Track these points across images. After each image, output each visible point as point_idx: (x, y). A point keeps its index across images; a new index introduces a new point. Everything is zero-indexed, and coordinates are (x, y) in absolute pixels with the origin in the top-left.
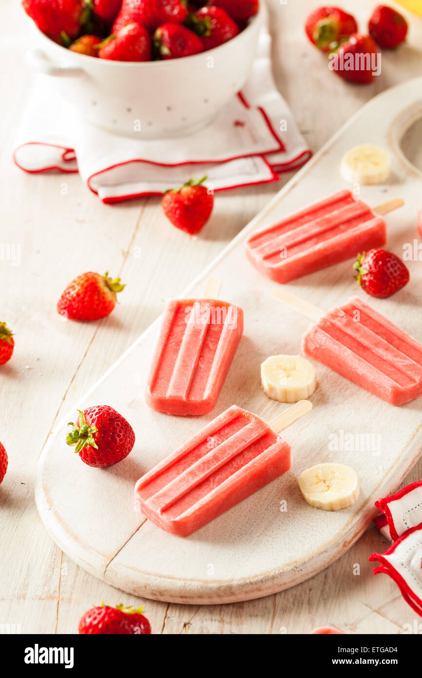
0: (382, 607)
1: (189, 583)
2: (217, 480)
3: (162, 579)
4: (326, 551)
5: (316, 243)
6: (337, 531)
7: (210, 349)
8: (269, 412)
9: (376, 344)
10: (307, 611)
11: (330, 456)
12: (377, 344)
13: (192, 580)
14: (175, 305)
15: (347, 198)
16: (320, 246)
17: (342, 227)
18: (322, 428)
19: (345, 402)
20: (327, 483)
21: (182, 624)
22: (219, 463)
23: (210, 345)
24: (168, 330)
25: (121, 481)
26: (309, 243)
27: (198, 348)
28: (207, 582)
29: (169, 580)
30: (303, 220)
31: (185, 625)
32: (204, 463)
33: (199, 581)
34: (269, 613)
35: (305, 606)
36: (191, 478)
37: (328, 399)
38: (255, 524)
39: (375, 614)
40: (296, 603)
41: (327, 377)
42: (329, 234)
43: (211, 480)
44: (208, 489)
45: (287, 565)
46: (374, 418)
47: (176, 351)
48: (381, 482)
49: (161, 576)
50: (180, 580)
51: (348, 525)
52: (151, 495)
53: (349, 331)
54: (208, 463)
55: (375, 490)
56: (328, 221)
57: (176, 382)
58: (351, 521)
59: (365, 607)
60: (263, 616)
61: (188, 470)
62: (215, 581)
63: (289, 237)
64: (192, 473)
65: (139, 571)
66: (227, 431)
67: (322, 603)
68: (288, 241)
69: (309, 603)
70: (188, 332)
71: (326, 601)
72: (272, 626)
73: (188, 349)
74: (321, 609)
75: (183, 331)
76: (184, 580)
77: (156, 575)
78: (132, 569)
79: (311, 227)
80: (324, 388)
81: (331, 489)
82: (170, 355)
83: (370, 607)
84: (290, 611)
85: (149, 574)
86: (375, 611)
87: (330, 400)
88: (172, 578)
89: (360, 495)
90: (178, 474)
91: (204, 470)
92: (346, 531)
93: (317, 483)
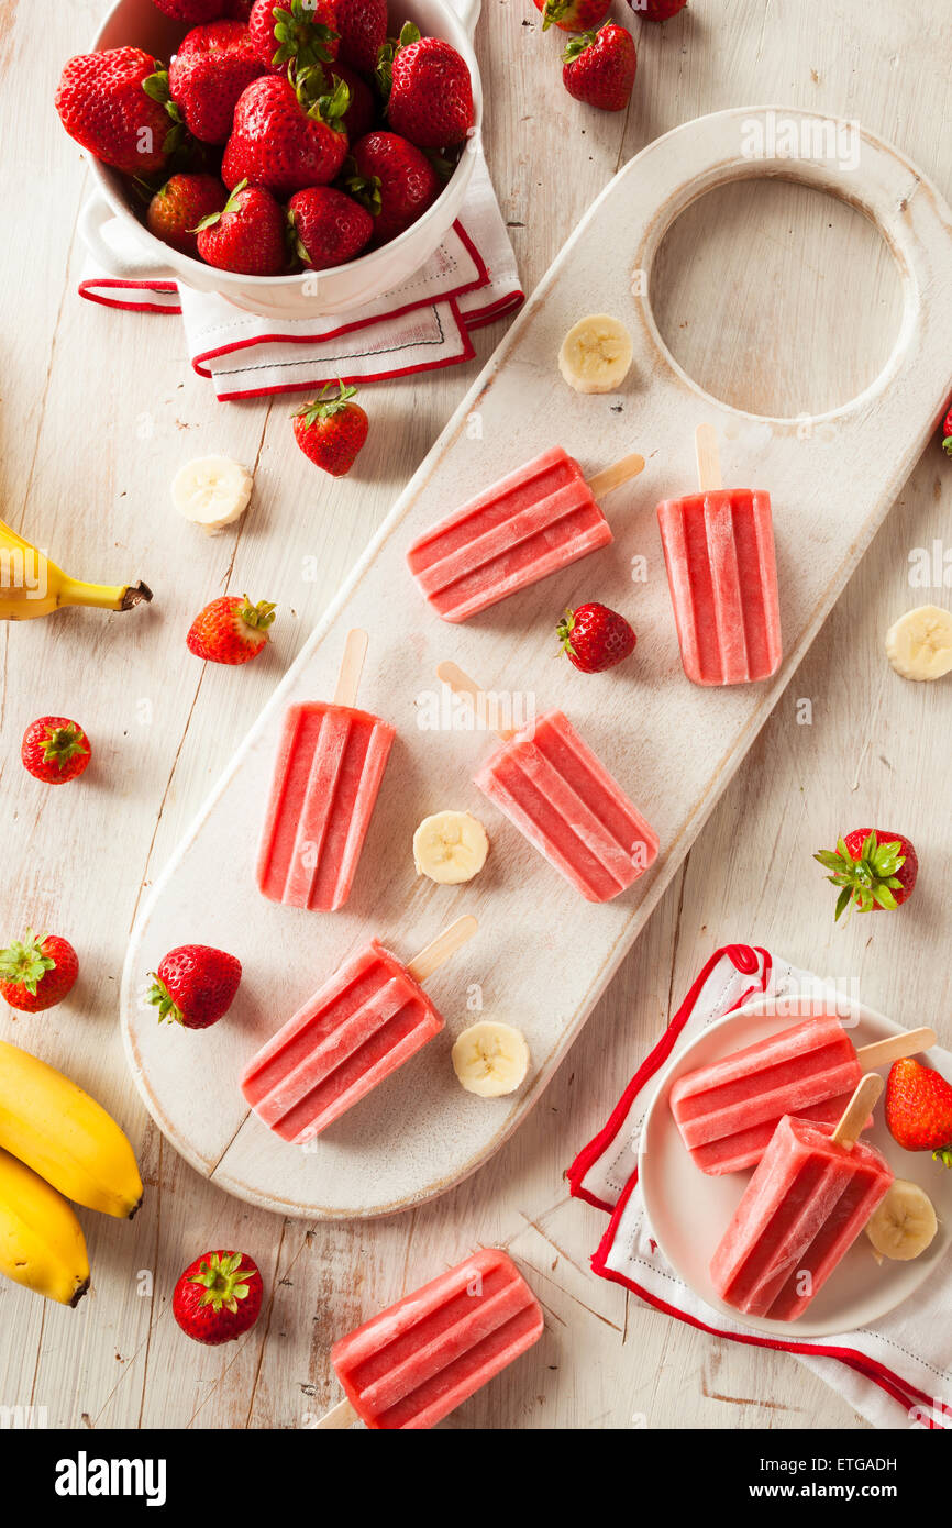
0: (541, 1218)
1: (309, 1211)
2: (344, 1080)
3: (277, 1203)
4: (478, 1164)
5: (508, 572)
6: (496, 1130)
7: (343, 810)
8: (422, 899)
9: (574, 817)
10: (452, 1220)
11: (497, 992)
12: (576, 817)
13: (313, 1207)
14: (298, 711)
15: (560, 469)
16: (513, 581)
17: (549, 537)
18: (490, 935)
19: (525, 884)
20: (488, 1059)
21: (305, 1233)
22: (347, 1056)
23: (344, 805)
24: (285, 770)
25: (227, 1025)
26: (496, 571)
27: (326, 812)
28: (331, 1211)
29: (284, 1205)
30: (492, 514)
31: (308, 1234)
32: (327, 1054)
33: (321, 1209)
34: (407, 1222)
35: (451, 1213)
36: (310, 1078)
37: (502, 877)
38: (394, 1113)
39: (532, 1228)
40: (440, 1206)
41: (504, 832)
42: (526, 554)
43: (337, 1079)
44: (332, 1095)
45: (428, 1187)
46: (561, 920)
47: (298, 811)
48: (558, 1044)
49: (276, 1199)
50: (298, 1205)
51: (509, 1119)
52: (260, 1097)
53: (538, 785)
54: (330, 1054)
55: (550, 1057)
56: (528, 523)
57: (294, 880)
58: (514, 1114)
59: (522, 1217)
60: (400, 1226)
61: (307, 1061)
62: (342, 1211)
63: (468, 554)
64: (311, 1070)
65: (249, 1189)
66: (359, 990)
67: (472, 1207)
68: (467, 565)
69: (455, 1208)
70: (313, 779)
71: (475, 1204)
72: (410, 1241)
73: (312, 814)
74: (469, 1221)
75: (308, 770)
76: (304, 1206)
77: (269, 1196)
78: (240, 1184)
79: (501, 536)
80: (498, 854)
81: (492, 1073)
82: (288, 816)
83: (528, 1219)
84: (432, 1222)
85: (260, 1194)
86: (533, 1224)
87: (506, 877)
88: (289, 1202)
89: (530, 1069)
90: (294, 1064)
91: (327, 1067)
92: (506, 1130)
93: (475, 1060)
